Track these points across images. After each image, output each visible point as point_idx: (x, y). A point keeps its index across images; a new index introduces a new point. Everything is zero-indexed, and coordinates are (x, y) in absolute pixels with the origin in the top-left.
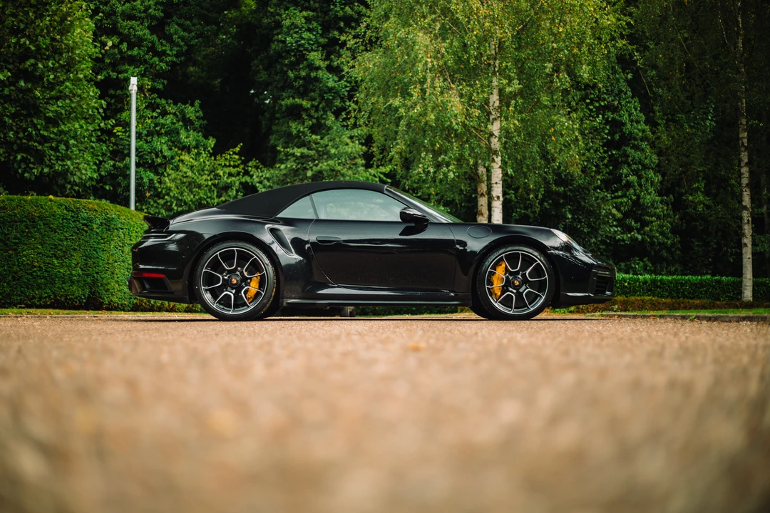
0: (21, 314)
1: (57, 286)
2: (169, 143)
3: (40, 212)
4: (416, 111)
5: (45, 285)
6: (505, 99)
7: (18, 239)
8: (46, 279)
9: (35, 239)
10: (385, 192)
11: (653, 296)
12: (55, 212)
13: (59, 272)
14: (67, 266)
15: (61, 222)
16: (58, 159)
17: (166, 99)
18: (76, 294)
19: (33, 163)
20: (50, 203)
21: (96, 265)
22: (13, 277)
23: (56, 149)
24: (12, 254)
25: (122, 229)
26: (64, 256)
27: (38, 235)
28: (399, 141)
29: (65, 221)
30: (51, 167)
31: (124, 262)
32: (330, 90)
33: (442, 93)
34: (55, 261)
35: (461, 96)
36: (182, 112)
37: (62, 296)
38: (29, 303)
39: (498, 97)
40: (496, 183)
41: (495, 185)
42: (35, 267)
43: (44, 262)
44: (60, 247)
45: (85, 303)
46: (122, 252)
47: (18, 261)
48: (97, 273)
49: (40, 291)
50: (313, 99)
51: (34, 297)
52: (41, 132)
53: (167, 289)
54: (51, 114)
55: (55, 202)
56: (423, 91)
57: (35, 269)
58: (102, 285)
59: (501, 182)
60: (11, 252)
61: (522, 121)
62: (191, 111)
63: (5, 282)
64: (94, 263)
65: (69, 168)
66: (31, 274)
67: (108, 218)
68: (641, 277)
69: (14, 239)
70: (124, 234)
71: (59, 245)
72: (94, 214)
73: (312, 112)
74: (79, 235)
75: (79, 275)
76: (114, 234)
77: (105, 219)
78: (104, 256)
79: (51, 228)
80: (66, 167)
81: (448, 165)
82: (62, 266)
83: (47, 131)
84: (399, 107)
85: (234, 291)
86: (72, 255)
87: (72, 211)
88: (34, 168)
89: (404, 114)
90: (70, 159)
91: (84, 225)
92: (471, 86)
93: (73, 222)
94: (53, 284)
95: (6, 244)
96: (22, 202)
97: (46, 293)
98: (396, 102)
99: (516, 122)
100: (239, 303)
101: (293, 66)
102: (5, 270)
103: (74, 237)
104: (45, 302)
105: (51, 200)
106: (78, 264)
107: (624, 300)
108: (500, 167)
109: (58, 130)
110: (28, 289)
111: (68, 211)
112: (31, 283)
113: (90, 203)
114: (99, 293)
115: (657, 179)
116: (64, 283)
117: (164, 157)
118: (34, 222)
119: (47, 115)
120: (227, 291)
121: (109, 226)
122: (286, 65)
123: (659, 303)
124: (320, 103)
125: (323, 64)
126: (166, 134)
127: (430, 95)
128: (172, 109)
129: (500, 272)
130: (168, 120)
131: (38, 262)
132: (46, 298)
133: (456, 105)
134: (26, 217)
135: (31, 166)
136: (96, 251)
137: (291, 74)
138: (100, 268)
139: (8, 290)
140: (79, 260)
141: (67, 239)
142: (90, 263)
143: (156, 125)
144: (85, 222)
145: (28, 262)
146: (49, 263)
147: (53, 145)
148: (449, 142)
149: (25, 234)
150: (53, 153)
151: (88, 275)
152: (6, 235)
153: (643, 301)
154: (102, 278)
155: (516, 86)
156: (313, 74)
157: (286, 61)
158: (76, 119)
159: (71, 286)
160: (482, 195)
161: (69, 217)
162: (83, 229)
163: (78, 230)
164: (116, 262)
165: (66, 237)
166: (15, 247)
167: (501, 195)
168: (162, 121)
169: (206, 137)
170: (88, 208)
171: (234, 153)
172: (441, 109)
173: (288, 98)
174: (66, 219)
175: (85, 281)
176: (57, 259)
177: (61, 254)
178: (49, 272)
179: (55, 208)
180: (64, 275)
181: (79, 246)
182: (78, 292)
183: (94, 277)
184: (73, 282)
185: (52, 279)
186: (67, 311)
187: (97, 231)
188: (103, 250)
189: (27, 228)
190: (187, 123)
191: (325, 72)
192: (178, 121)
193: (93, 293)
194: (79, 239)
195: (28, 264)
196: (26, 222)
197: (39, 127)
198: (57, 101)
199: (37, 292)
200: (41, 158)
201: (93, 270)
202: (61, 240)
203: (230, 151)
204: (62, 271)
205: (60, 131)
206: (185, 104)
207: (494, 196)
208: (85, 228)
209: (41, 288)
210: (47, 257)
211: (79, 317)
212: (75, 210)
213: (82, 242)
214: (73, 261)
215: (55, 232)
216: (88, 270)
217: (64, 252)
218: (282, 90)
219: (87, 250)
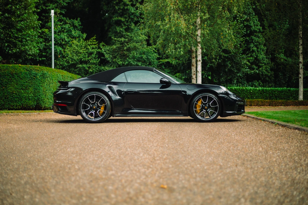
0: (9, 113)
1: (23, 101)
2: (68, 35)
3: (16, 71)
4: (167, 27)
5: (18, 100)
6: (203, 21)
7: (7, 82)
8: (19, 98)
9: (14, 82)
10: (154, 71)
11: (262, 99)
13: (24, 95)
14: (27, 93)
15: (24, 75)
16: (22, 46)
17: (66, 17)
18: (31, 104)
19: (12, 47)
20: (19, 67)
21: (39, 92)
22: (5, 98)
23: (21, 41)
24: (4, 89)
25: (49, 77)
26: (26, 89)
27: (15, 81)
28: (160, 39)
29: (26, 75)
30: (19, 49)
31: (50, 90)
32: (133, 14)
33: (177, 19)
34: (22, 91)
35: (185, 20)
36: (73, 23)
37: (25, 105)
38: (12, 108)
39: (200, 20)
40: (199, 55)
41: (198, 56)
42: (14, 93)
43: (18, 92)
45: (35, 107)
46: (49, 86)
47: (7, 91)
48: (39, 95)
50: (126, 18)
51: (14, 106)
52: (15, 35)
53: (68, 111)
54: (19, 28)
55: (22, 67)
56: (170, 18)
57: (14, 94)
58: (41, 100)
59: (201, 54)
60: (4, 88)
61: (210, 30)
62: (77, 23)
63: (2, 100)
64: (38, 91)
65: (27, 49)
66: (13, 97)
67: (44, 73)
68: (257, 88)
69: (5, 82)
70: (50, 79)
71: (24, 84)
72: (38, 71)
73: (126, 23)
74: (32, 81)
75: (32, 96)
76: (46, 79)
77: (42, 74)
78: (42, 88)
79: (20, 78)
81: (180, 48)
82: (25, 93)
84: (160, 25)
85: (94, 111)
86: (29, 89)
87: (29, 71)
88: (13, 50)
89: (162, 28)
90: (27, 45)
91: (34, 76)
92: (189, 16)
93: (29, 75)
94: (22, 100)
95: (2, 85)
96: (8, 67)
97: (19, 104)
98: (159, 23)
99: (207, 31)
100: (96, 116)
101: (117, 4)
102: (1, 95)
103: (30, 81)
104: (19, 108)
105: (20, 66)
106: (31, 92)
107: (250, 101)
108: (201, 48)
110: (11, 102)
111: (27, 71)
112: (12, 100)
114: (40, 103)
115: (265, 48)
116: (26, 100)
117: (66, 41)
118: (13, 75)
119: (17, 28)
120: (91, 111)
121: (44, 76)
122: (115, 4)
123: (265, 102)
124: (129, 19)
125: (130, 3)
126: (66, 32)
127: (172, 20)
128: (68, 21)
129: (199, 103)
130: (67, 26)
131: (15, 91)
132: (19, 106)
133: (183, 24)
134: (10, 73)
135: (12, 48)
136: (39, 86)
137: (117, 8)
138: (40, 93)
139: (3, 103)
140: (32, 90)
141: (27, 82)
142: (36, 91)
143: (62, 28)
144: (34, 75)
145: (11, 92)
146: (20, 92)
147: (20, 39)
148: (180, 39)
149: (10, 80)
150: (20, 43)
151: (35, 96)
152: (2, 81)
153: (258, 101)
154: (42, 97)
155: (207, 16)
156: (126, 8)
157: (115, 2)
158: (29, 29)
159: (29, 101)
161: (28, 73)
162: (33, 78)
163: (31, 78)
164: (47, 90)
165: (26, 81)
166: (6, 86)
167: (201, 60)
168: (64, 26)
169: (83, 33)
170: (35, 69)
171: (94, 39)
172: (177, 25)
173: (116, 17)
174: (26, 74)
175: (34, 99)
176: (23, 90)
178: (20, 95)
179: (22, 70)
180: (26, 96)
181: (32, 85)
183: (38, 97)
184: (29, 99)
185: (21, 98)
186: (27, 111)
187: (39, 78)
188: (42, 86)
189: (10, 78)
190: (75, 27)
191: (131, 6)
192: (71, 26)
193: (38, 104)
194: (32, 82)
195: (11, 93)
196: (10, 75)
197: (14, 33)
198: (21, 22)
199: (15, 104)
200: (15, 45)
201: (38, 94)
202: (25, 83)
203: (92, 38)
204: (25, 95)
205: (23, 34)
206: (74, 19)
207: (198, 60)
208: (34, 78)
209: (16, 102)
210: (19, 89)
211: (32, 114)
212: (30, 70)
213: (33, 83)
214: (30, 91)
215: (22, 80)
216: (36, 94)
217: (26, 87)
218: (113, 14)
219: (35, 86)
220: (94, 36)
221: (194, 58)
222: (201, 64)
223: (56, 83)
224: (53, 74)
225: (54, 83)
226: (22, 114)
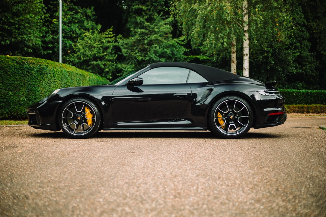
1: (12, 107)
2: (79, 27)
3: (2, 65)
5: (5, 106)
8: (6, 103)
11: (321, 104)
12: (10, 64)
13: (13, 99)
15: (14, 70)
16: (19, 34)
17: (78, 6)
18: (23, 111)
19: (6, 37)
20: (7, 59)
25: (49, 73)
26: (16, 90)
28: (197, 26)
29: (16, 70)
30: (16, 38)
34: (10, 93)
36: (85, 12)
37: (15, 112)
39: (247, 3)
40: (246, 47)
41: (245, 48)
43: (4, 94)
44: (13, 85)
46: (50, 86)
48: (35, 99)
52: (10, 20)
55: (10, 59)
59: (248, 47)
62: (89, 12)
64: (33, 93)
65: (25, 39)
67: (41, 67)
70: (51, 76)
71: (13, 83)
72: (33, 65)
73: (147, 12)
74: (24, 78)
75: (25, 100)
76: (45, 77)
77: (39, 68)
78: (39, 89)
79: (7, 74)
80: (24, 39)
81: (223, 38)
82: (14, 96)
83: (13, 20)
84: (197, 9)
86: (20, 89)
87: (20, 64)
88: (6, 40)
90: (26, 34)
91: (27, 72)
93: (21, 70)
94: (10, 106)
97: (5, 111)
98: (196, 6)
104: (5, 116)
105: (8, 58)
106: (24, 94)
107: (308, 107)
108: (248, 39)
109: (19, 19)
111: (18, 64)
113: (31, 59)
115: (309, 44)
116: (16, 105)
117: (77, 34)
119: (13, 11)
121: (42, 72)
123: (324, 108)
126: (78, 22)
128: (80, 10)
130: (79, 16)
132: (5, 114)
133: (228, 7)
136: (34, 86)
138: (37, 96)
140: (24, 92)
141: (17, 80)
142: (31, 93)
143: (73, 18)
144: (28, 70)
146: (7, 94)
147: (17, 26)
148: (224, 26)
150: (17, 31)
151: (29, 100)
153: (316, 106)
158: (29, 13)
159: (20, 106)
160: (234, 52)
161: (18, 68)
162: (27, 74)
163: (24, 75)
164: (46, 92)
165: (16, 79)
167: (248, 53)
168: (75, 16)
169: (97, 24)
170: (30, 62)
171: (110, 31)
173: (136, 5)
174: (16, 68)
175: (28, 104)
176: (12, 91)
177: (14, 89)
178: (7, 99)
179: (10, 62)
181: (24, 84)
183: (33, 101)
184: (21, 105)
185: (9, 103)
186: (17, 122)
187: (35, 75)
188: (38, 86)
190: (88, 17)
192: (84, 16)
194: (24, 80)
197: (9, 17)
198: (18, 5)
200: (10, 34)
201: (33, 97)
202: (14, 81)
203: (108, 30)
204: (14, 98)
205: (20, 20)
206: (87, 8)
207: (245, 54)
208: (28, 74)
210: (6, 91)
211: (23, 126)
212: (22, 63)
213: (26, 82)
214: (21, 93)
215: (10, 76)
216: (30, 97)
217: (15, 87)
218: (133, 2)
219: (29, 86)
220: (110, 28)
221: (235, 53)
222: (248, 59)
223: (59, 82)
224: (56, 70)
225: (57, 81)
226: (8, 126)
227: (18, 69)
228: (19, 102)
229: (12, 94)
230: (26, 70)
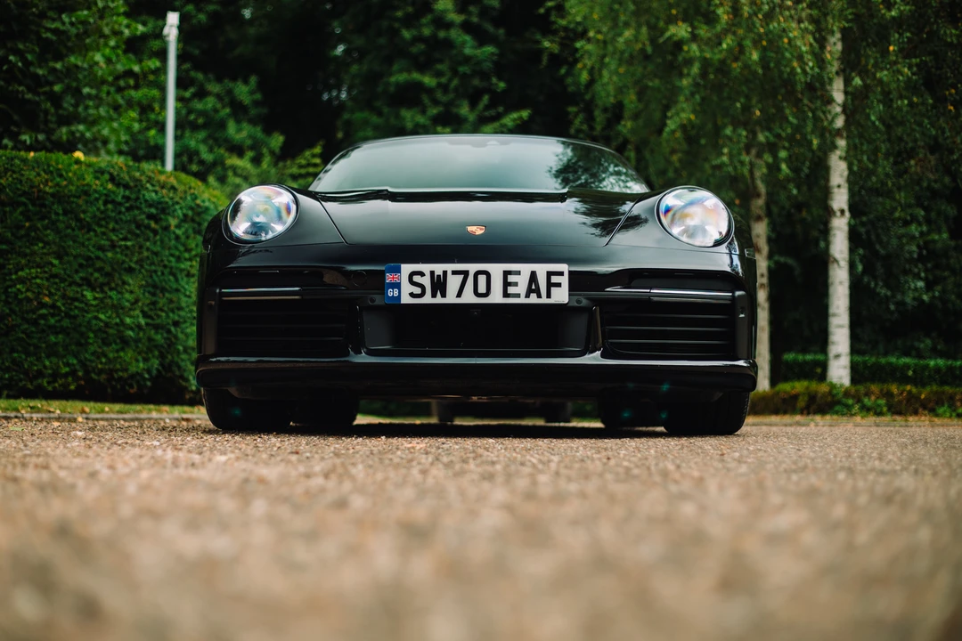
0: (17, 410)
1: (92, 348)
3: (58, 185)
5: (66, 347)
7: (6, 242)
8: (68, 334)
9: (46, 243)
12: (88, 185)
13: (96, 318)
14: (114, 307)
15: (102, 208)
18: (133, 369)
20: (76, 167)
26: (108, 284)
27: (51, 236)
28: (683, 105)
29: (110, 206)
32: (467, 59)
34: (89, 295)
36: (230, 92)
37: (101, 372)
40: (839, 186)
41: (836, 190)
42: (43, 305)
43: (64, 297)
44: (99, 264)
45: (150, 389)
49: (54, 360)
50: (439, 74)
51: (40, 374)
55: (88, 166)
57: (44, 311)
59: (846, 185)
62: (243, 91)
64: (171, 301)
66: (35, 323)
67: (198, 206)
71: (98, 258)
72: (172, 194)
73: (439, 95)
74: (141, 240)
75: (139, 327)
77: (191, 208)
79: (79, 220)
82: (102, 305)
86: (124, 283)
87: (126, 186)
91: (150, 217)
93: (128, 209)
94: (83, 345)
96: (17, 162)
97: (67, 364)
101: (409, 21)
103: (129, 243)
105: (78, 162)
106: (137, 301)
110: (28, 354)
111: (118, 185)
112: (35, 341)
116: (106, 342)
118: (43, 205)
119: (44, 36)
122: (397, 20)
124: (450, 80)
125: (457, 18)
128: (214, 88)
130: (210, 102)
131: (50, 295)
132: (66, 375)
134: (24, 194)
136: (174, 275)
137: (407, 34)
140: (139, 292)
141: (114, 246)
142: (162, 302)
143: (190, 112)
144: (153, 211)
145: (29, 294)
146: (76, 299)
149: (22, 232)
151: (157, 328)
156: (442, 34)
157: (399, 14)
159: (122, 349)
160: (759, 218)
161: (119, 199)
162: (148, 227)
163: (138, 227)
165: (112, 241)
167: (846, 207)
168: (198, 105)
169: (268, 131)
170: (159, 181)
174: (113, 202)
175: (150, 339)
176: (93, 289)
177: (102, 279)
178: (75, 317)
179: (89, 178)
181: (140, 262)
182: (136, 364)
183: (169, 332)
184: (125, 342)
185: (81, 334)
187: (179, 232)
189: (28, 219)
190: (239, 110)
191: (460, 32)
194: (141, 247)
195: (29, 300)
196: (25, 204)
197: (29, 57)
198: (60, 15)
199: (47, 363)
200: (29, 116)
201: (168, 316)
202: (103, 250)
203: (307, 153)
204: (102, 316)
205: (67, 68)
206: (234, 79)
207: (835, 208)
208: (153, 224)
209: (56, 354)
210: (70, 285)
212: (132, 184)
213: (146, 254)
214: (127, 296)
215: (89, 230)
216: (159, 316)
217: (107, 274)
218: (389, 61)
219: (155, 272)
220: (312, 146)
222: (846, 228)
227: (120, 204)
228: (119, 331)
229: (95, 298)
230: (146, 210)
